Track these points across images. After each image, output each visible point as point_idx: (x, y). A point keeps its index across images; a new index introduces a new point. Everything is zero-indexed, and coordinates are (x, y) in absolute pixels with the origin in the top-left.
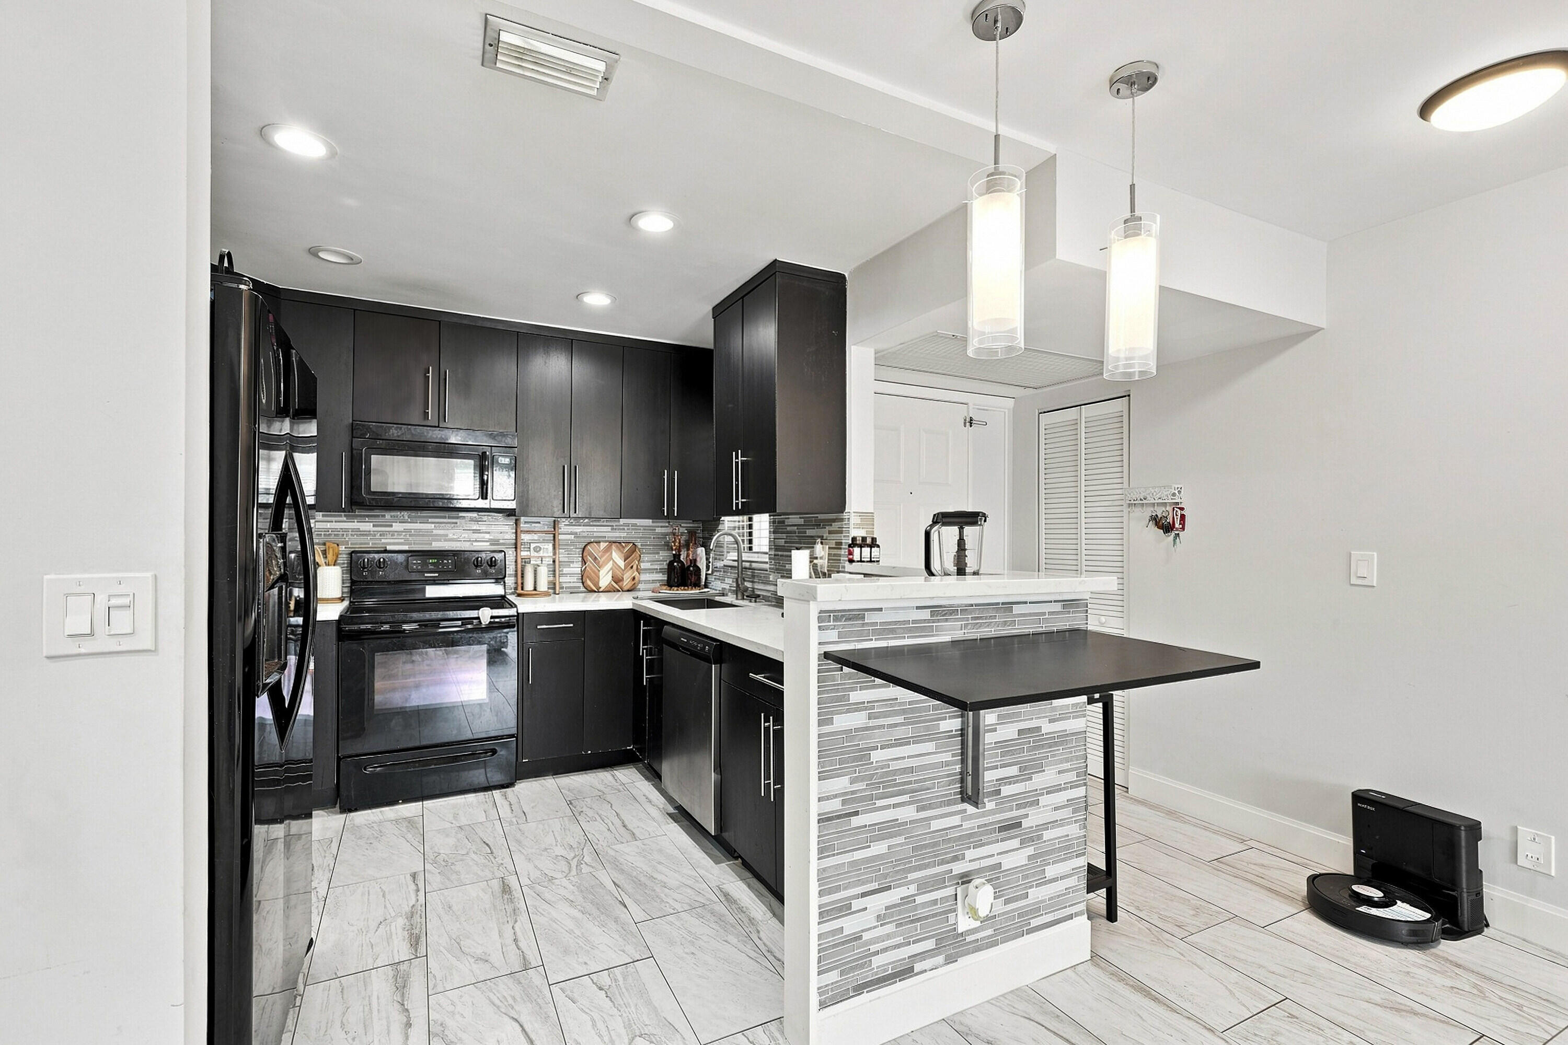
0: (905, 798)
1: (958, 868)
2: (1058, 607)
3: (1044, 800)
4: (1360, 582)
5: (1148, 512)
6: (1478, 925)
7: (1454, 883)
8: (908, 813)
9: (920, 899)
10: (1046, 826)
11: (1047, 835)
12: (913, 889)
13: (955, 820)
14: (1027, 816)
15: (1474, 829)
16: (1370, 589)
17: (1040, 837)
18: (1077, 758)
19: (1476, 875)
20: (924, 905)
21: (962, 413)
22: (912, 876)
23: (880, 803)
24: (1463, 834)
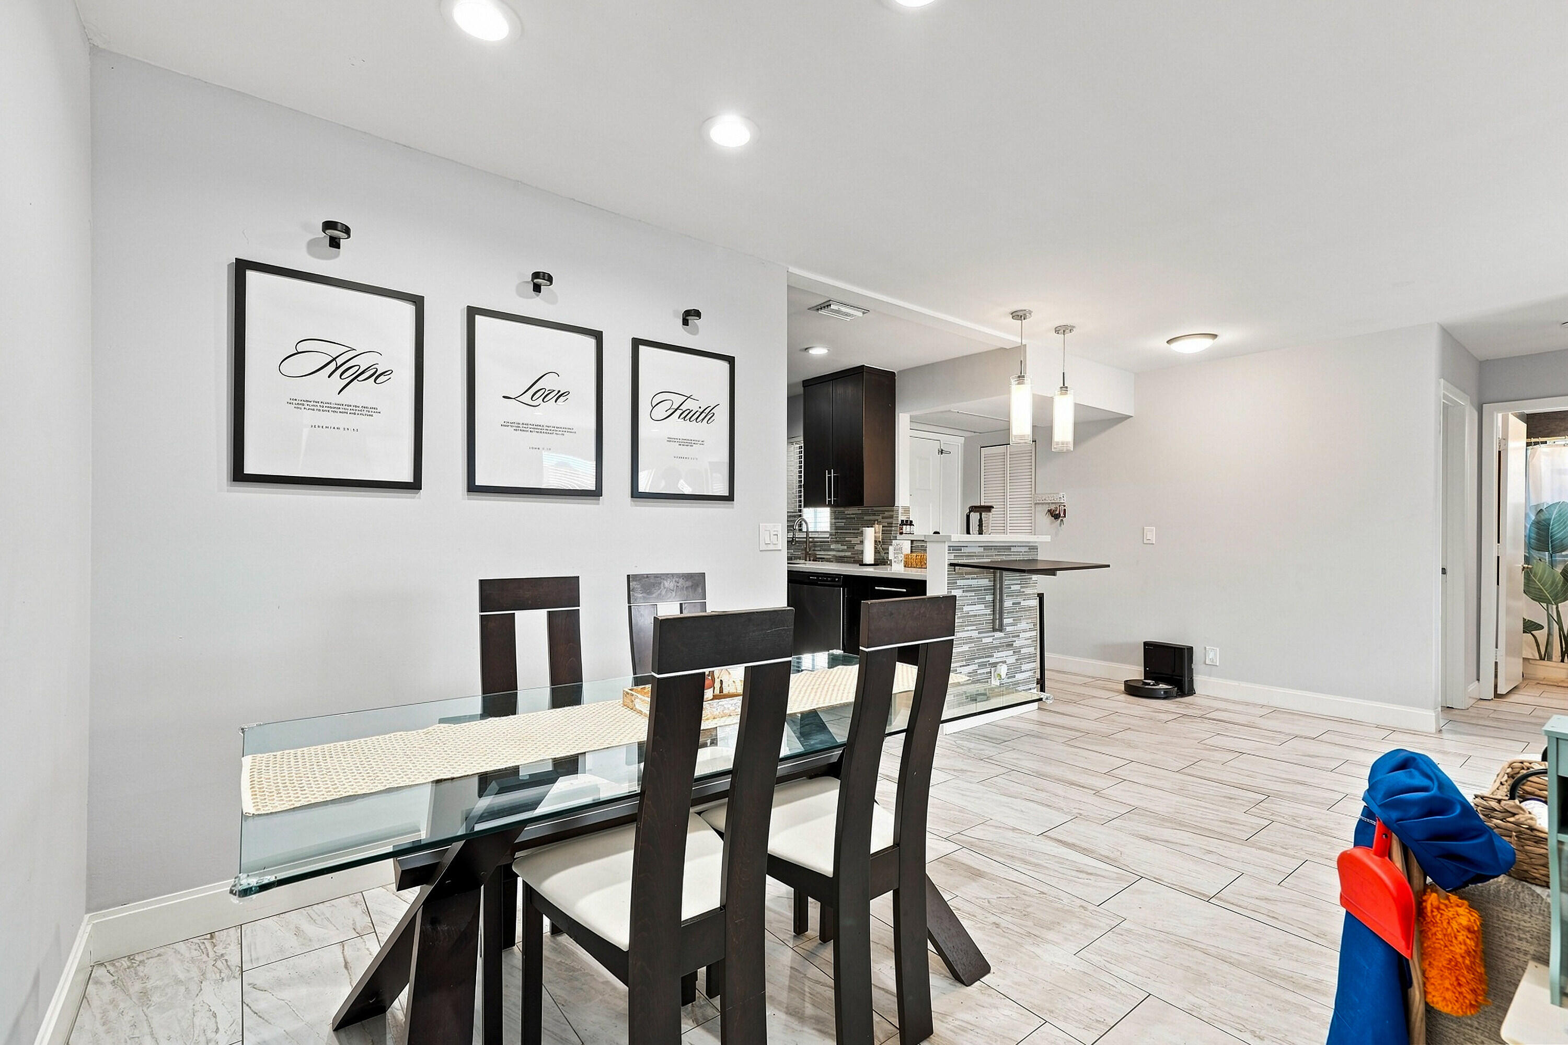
0: (974, 628)
1: (992, 660)
2: (1027, 548)
3: (1022, 635)
4: (1148, 542)
5: (1046, 508)
6: (1191, 692)
7: (1182, 676)
8: (975, 634)
9: (979, 672)
10: (1022, 647)
11: (1023, 651)
12: (976, 667)
13: (990, 640)
14: (1016, 641)
15: (1190, 649)
16: (1151, 546)
17: (1020, 651)
18: (1034, 618)
19: (1191, 670)
20: (980, 674)
21: (937, 446)
22: (976, 661)
23: (966, 628)
24: (1186, 651)
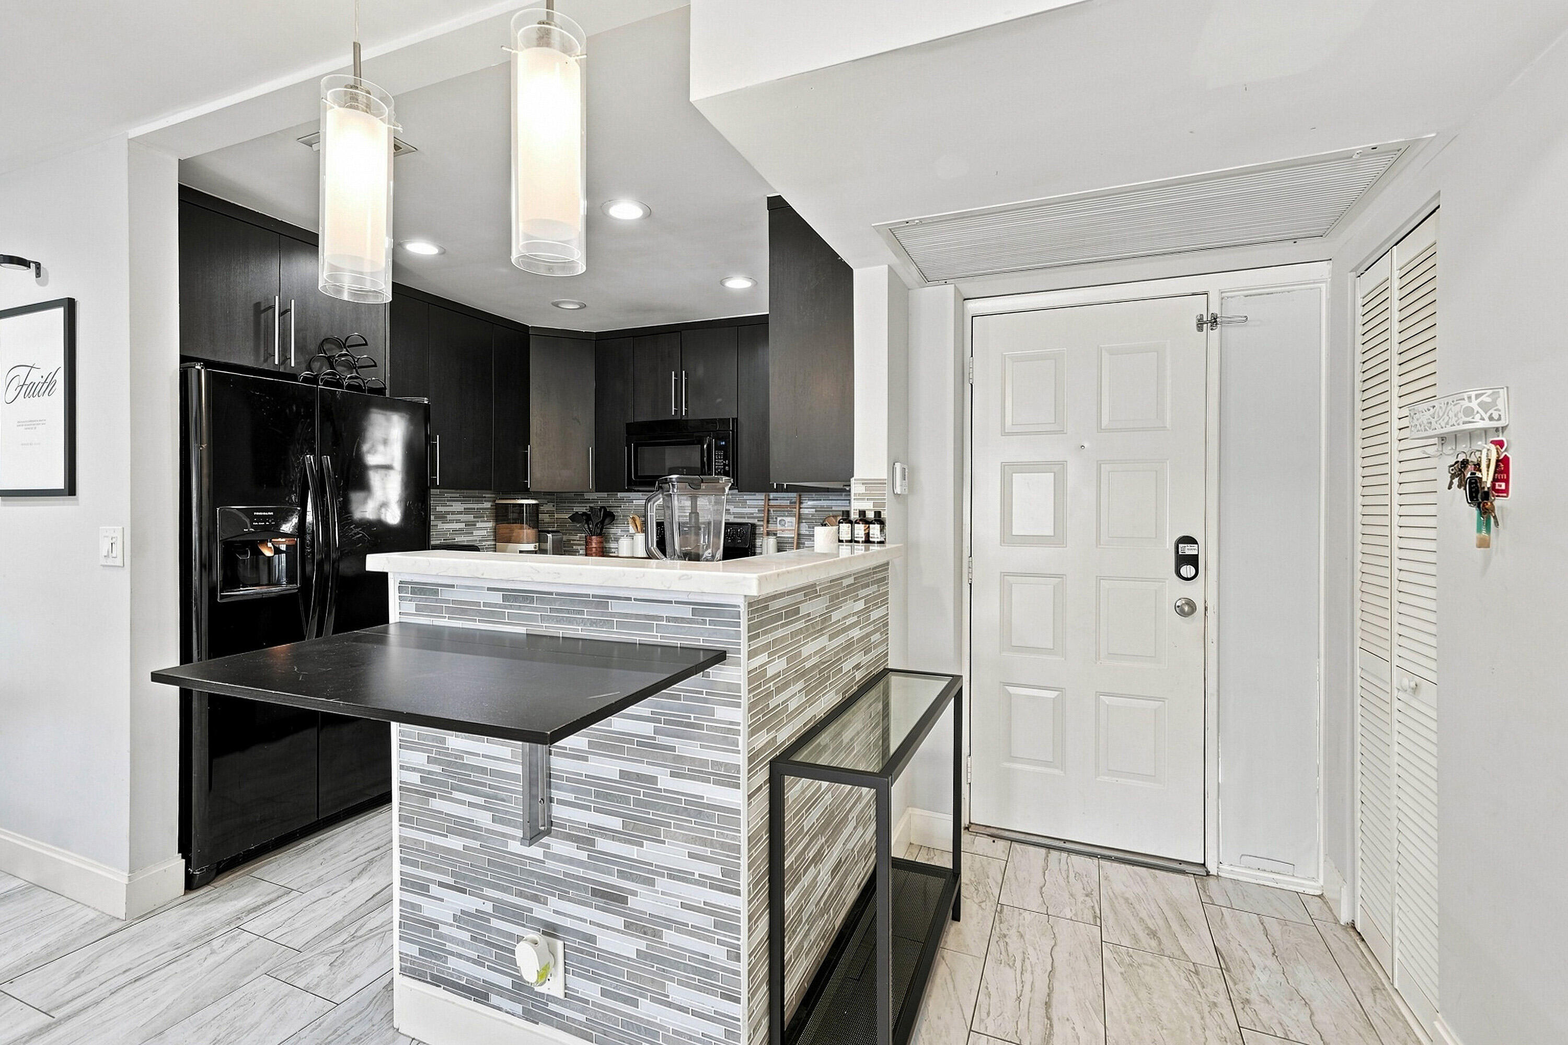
0: (480, 800)
3: (662, 883)
8: (483, 819)
9: (494, 923)
10: (665, 922)
11: (669, 937)
12: (489, 907)
14: (634, 893)
17: (656, 933)
20: (498, 931)
22: (488, 892)
23: (456, 795)
